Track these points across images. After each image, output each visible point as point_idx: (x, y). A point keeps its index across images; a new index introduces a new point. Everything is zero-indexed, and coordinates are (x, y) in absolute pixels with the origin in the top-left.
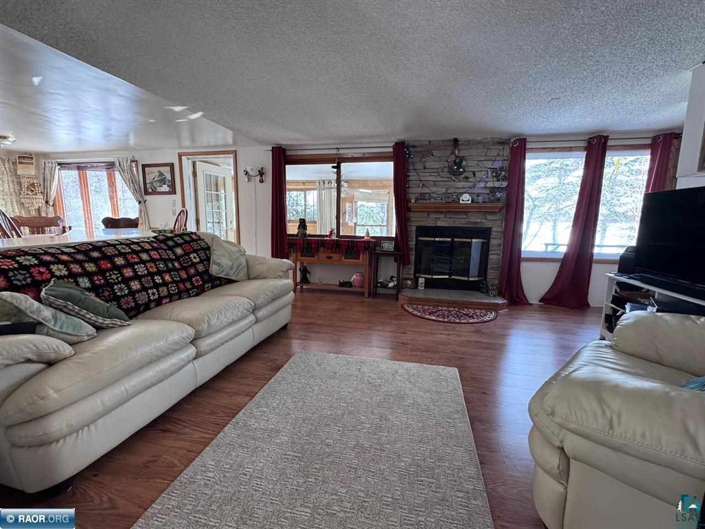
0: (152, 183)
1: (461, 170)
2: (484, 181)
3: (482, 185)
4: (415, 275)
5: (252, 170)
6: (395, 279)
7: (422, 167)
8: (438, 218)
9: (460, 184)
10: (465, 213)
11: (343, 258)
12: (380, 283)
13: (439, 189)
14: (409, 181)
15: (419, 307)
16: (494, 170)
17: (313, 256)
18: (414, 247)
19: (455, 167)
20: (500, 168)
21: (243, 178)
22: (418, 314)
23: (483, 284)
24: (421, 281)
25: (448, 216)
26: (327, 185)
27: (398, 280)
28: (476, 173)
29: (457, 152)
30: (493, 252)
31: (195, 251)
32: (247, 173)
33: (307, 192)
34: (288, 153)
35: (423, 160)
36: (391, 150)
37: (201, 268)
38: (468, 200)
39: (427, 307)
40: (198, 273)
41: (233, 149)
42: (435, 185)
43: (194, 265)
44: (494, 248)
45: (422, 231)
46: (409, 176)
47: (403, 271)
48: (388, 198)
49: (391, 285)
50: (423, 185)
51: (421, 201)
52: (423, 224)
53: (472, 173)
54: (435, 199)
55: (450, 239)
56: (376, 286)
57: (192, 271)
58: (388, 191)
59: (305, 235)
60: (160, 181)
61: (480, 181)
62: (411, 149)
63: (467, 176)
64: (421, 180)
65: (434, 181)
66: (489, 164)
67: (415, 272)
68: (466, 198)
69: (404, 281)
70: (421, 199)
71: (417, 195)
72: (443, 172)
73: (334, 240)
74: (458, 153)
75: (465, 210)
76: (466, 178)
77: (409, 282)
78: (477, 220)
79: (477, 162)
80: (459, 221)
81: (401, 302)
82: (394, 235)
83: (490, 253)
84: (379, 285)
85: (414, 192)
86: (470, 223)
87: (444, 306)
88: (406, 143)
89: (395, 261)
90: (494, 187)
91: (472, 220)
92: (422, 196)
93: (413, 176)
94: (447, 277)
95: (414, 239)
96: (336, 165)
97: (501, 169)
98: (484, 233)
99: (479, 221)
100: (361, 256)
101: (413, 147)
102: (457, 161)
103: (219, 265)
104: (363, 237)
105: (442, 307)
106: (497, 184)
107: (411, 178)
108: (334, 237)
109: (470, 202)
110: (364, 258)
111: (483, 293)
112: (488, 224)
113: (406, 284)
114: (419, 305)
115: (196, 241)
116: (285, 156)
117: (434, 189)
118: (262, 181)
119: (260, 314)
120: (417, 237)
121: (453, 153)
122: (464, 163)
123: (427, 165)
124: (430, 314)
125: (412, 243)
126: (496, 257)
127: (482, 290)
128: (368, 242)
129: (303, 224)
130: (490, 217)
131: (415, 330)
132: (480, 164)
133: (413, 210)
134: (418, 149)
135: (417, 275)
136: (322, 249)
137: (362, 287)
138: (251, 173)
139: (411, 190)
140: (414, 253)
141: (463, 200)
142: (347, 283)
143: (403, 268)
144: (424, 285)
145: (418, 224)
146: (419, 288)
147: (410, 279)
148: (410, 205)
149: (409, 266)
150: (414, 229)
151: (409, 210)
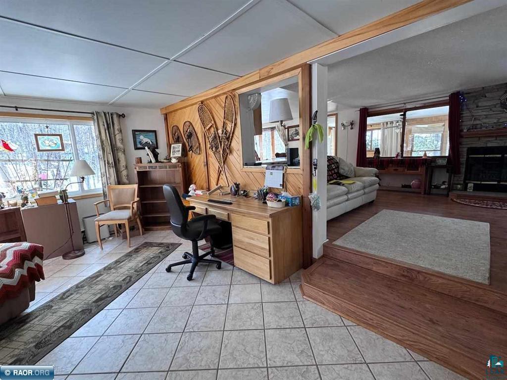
0: (291, 135)
4: (464, 182)
5: (346, 123)
6: (446, 183)
7: (475, 106)
11: (406, 170)
12: (434, 186)
13: (491, 120)
14: (463, 117)
17: (384, 169)
18: (465, 162)
21: (341, 128)
22: (465, 203)
24: (470, 185)
25: (498, 139)
26: (389, 125)
27: (449, 185)
31: (333, 164)
32: (343, 125)
33: (373, 131)
34: (370, 110)
35: (476, 101)
36: (448, 98)
37: (336, 171)
39: (473, 200)
40: (335, 173)
41: (336, 112)
42: (486, 117)
43: (333, 169)
45: (472, 150)
46: (462, 114)
47: (454, 178)
48: (443, 130)
49: (443, 187)
50: (475, 119)
54: (486, 128)
55: (500, 156)
56: (430, 187)
57: (333, 172)
58: (443, 123)
59: (379, 157)
60: (295, 134)
62: (465, 96)
64: (473, 116)
65: (486, 115)
67: (465, 179)
69: (455, 186)
70: (473, 129)
71: (469, 126)
72: (495, 107)
73: (399, 159)
77: (459, 186)
81: (451, 197)
82: (447, 155)
84: (433, 187)
85: (466, 124)
88: (461, 92)
89: (447, 172)
92: (474, 127)
93: (466, 114)
94: (496, 183)
95: (465, 157)
96: (402, 113)
100: (420, 169)
103: (344, 169)
104: (422, 157)
107: (464, 115)
108: (399, 158)
110: (421, 170)
113: (457, 187)
114: (466, 199)
115: (332, 159)
116: (368, 112)
117: (485, 121)
118: (352, 128)
119: (366, 190)
120: (468, 154)
121: (506, 93)
123: (480, 104)
124: (475, 204)
125: (463, 160)
128: (426, 160)
129: (377, 151)
133: (465, 137)
134: (471, 95)
135: (467, 182)
136: (391, 165)
137: (419, 188)
138: (346, 124)
139: (464, 123)
140: (465, 166)
142: (407, 186)
143: (454, 176)
144: (472, 188)
145: (469, 146)
146: (468, 190)
147: (460, 184)
148: (462, 133)
149: (460, 175)
150: (465, 150)
151: (462, 137)
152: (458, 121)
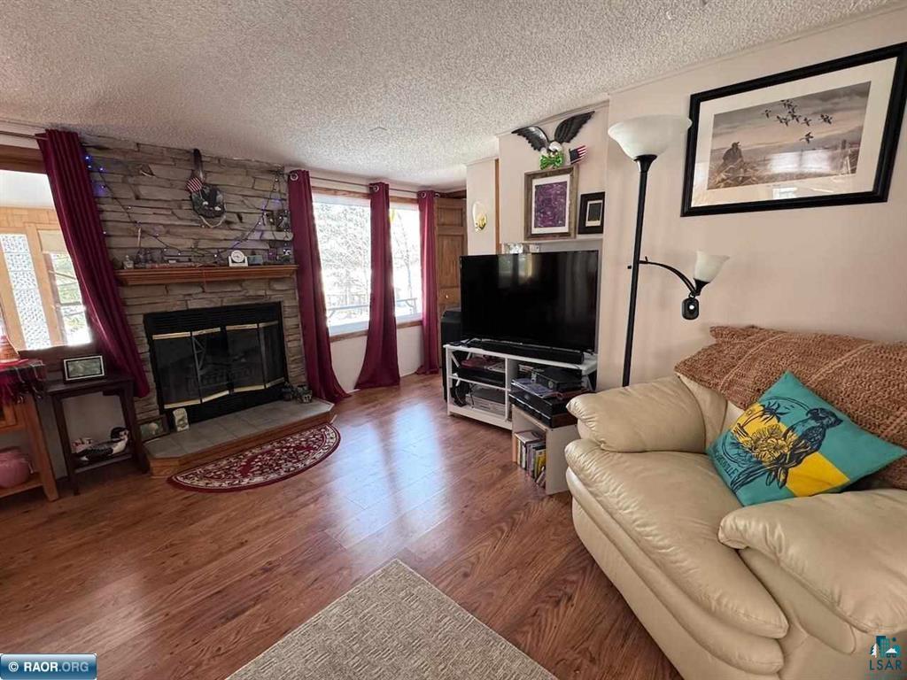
1: (217, 208)
2: (258, 231)
3: (256, 236)
4: (161, 408)
6: (122, 434)
7: (131, 195)
8: (190, 295)
9: (220, 234)
10: (238, 282)
12: (85, 453)
13: (178, 241)
14: (107, 221)
15: (210, 467)
16: (270, 214)
18: (147, 355)
19: (207, 203)
20: (279, 211)
22: (224, 485)
23: (286, 387)
24: (180, 415)
25: (207, 290)
28: (243, 216)
29: (201, 176)
30: (291, 338)
35: (131, 180)
36: (33, 145)
38: (244, 261)
39: (225, 462)
42: (168, 232)
44: (291, 332)
45: (158, 322)
49: (119, 447)
50: (143, 232)
51: (148, 265)
52: (160, 308)
53: (235, 216)
54: (178, 261)
55: (218, 329)
61: (253, 231)
62: (95, 153)
63: (230, 220)
64: (135, 222)
65: (164, 225)
66: (261, 203)
67: (162, 403)
68: (238, 258)
69: (143, 428)
70: (146, 261)
71: (133, 252)
72: (180, 208)
74: (205, 177)
75: (239, 277)
76: (228, 223)
77: (154, 426)
78: (257, 292)
79: (241, 198)
80: (229, 297)
81: (160, 472)
82: (88, 341)
83: (286, 339)
84: (83, 458)
85: (123, 246)
86: (248, 298)
87: (253, 448)
90: (276, 241)
91: (251, 293)
93: (111, 213)
94: (227, 393)
95: (146, 340)
97: (281, 212)
98: (272, 311)
99: (262, 293)
101: (100, 148)
102: (207, 191)
105: (250, 449)
106: (280, 236)
107: (107, 216)
109: (246, 264)
110: (18, 414)
111: (289, 400)
112: (275, 298)
113: (149, 431)
114: (207, 464)
117: (168, 240)
120: (149, 336)
121: (193, 176)
122: (220, 197)
123: (143, 191)
124: (244, 475)
125: (144, 349)
126: (296, 344)
127: (287, 397)
130: (278, 286)
131: (253, 522)
132: (246, 201)
133: (130, 283)
134: (112, 156)
135: (167, 407)
139: (116, 242)
140: (150, 367)
141: (233, 262)
143: (134, 402)
144: (186, 421)
145: (148, 310)
146: (179, 429)
147: (154, 420)
148: (122, 273)
149: (148, 396)
150: (140, 320)
151: (122, 282)
152: (99, 233)
